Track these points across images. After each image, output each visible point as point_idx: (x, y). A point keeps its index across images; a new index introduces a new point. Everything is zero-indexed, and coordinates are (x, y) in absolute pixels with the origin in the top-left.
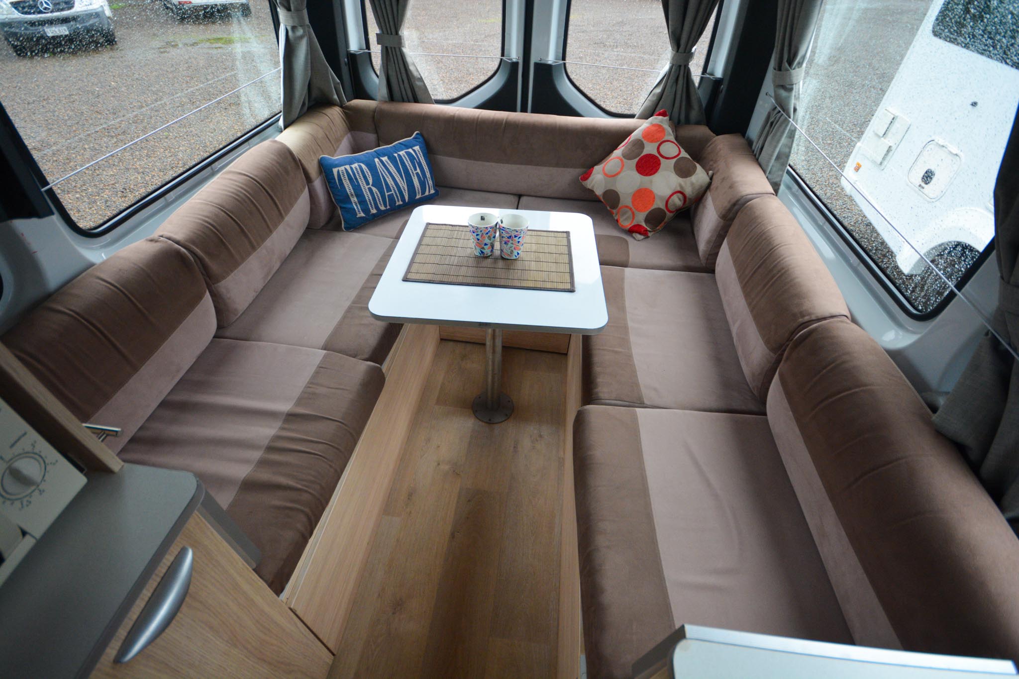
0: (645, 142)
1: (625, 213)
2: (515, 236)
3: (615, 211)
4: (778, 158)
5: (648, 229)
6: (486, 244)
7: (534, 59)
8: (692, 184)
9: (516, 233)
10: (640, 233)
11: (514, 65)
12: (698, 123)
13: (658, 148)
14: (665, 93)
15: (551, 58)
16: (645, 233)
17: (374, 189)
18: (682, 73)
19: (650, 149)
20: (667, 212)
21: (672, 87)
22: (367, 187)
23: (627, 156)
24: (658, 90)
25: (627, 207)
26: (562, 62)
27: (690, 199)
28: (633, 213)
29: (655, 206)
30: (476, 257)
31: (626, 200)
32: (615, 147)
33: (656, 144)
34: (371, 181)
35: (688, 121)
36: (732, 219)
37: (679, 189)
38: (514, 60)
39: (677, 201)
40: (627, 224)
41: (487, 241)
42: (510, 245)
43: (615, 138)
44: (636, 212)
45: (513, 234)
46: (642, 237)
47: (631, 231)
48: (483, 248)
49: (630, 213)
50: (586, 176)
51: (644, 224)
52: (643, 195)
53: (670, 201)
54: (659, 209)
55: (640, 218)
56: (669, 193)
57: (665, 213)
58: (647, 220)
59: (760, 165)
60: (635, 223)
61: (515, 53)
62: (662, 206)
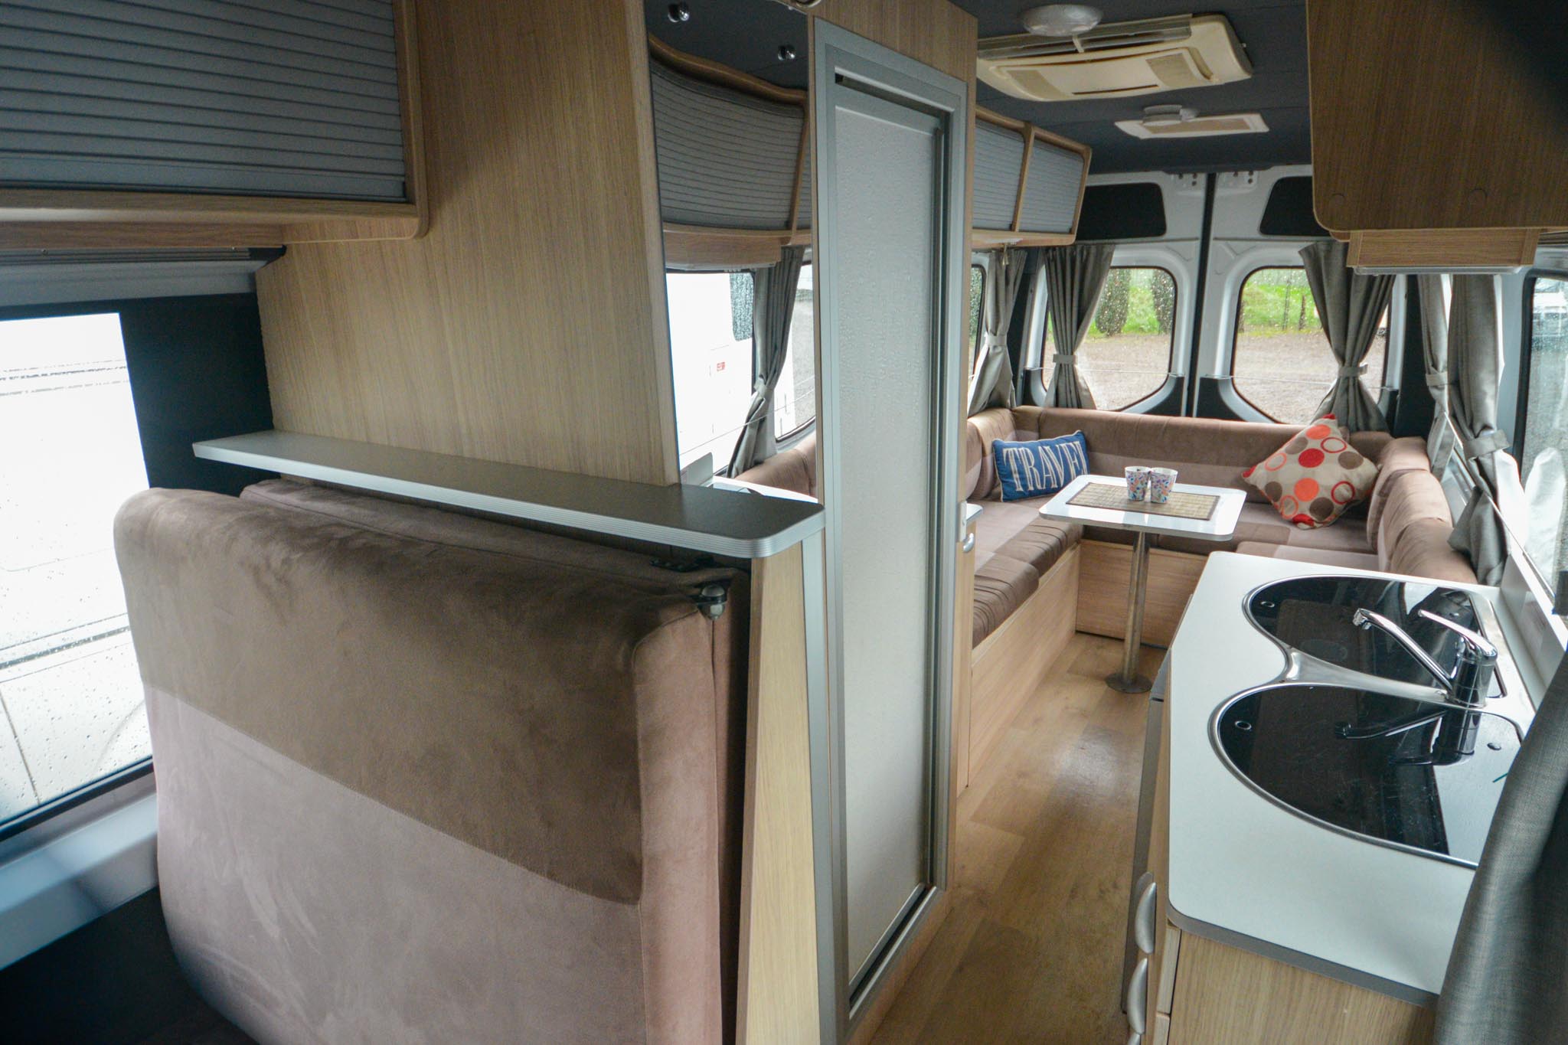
0: (1308, 439)
1: (1289, 503)
2: (1164, 481)
3: (1278, 503)
4: (1442, 447)
5: (1314, 518)
6: (1138, 489)
7: (1201, 373)
8: (1359, 475)
9: (1164, 478)
10: (1305, 522)
11: (1179, 381)
12: (1380, 430)
13: (1322, 444)
14: (1336, 401)
15: (1217, 373)
16: (1310, 522)
17: (1035, 470)
18: (1351, 383)
19: (1314, 444)
20: (1335, 504)
21: (1342, 395)
22: (1029, 467)
23: (1291, 452)
24: (1329, 399)
25: (1289, 497)
26: (1230, 377)
27: (1359, 490)
28: (1297, 504)
29: (1319, 496)
30: (1130, 500)
31: (1288, 490)
32: (1280, 446)
33: (1320, 441)
34: (1033, 462)
35: (1367, 428)
36: (1387, 495)
37: (1344, 479)
38: (1180, 376)
39: (1344, 492)
40: (1290, 514)
41: (1139, 485)
42: (1158, 489)
43: (1279, 440)
44: (1299, 502)
45: (1162, 478)
46: (1307, 527)
47: (1295, 522)
48: (1135, 492)
49: (1293, 503)
50: (1248, 474)
51: (1309, 514)
52: (1306, 486)
53: (1336, 491)
54: (1324, 500)
55: (1305, 508)
56: (1333, 483)
57: (1332, 505)
58: (1312, 509)
59: (1427, 456)
60: (1298, 512)
61: (1181, 369)
62: (1328, 496)
